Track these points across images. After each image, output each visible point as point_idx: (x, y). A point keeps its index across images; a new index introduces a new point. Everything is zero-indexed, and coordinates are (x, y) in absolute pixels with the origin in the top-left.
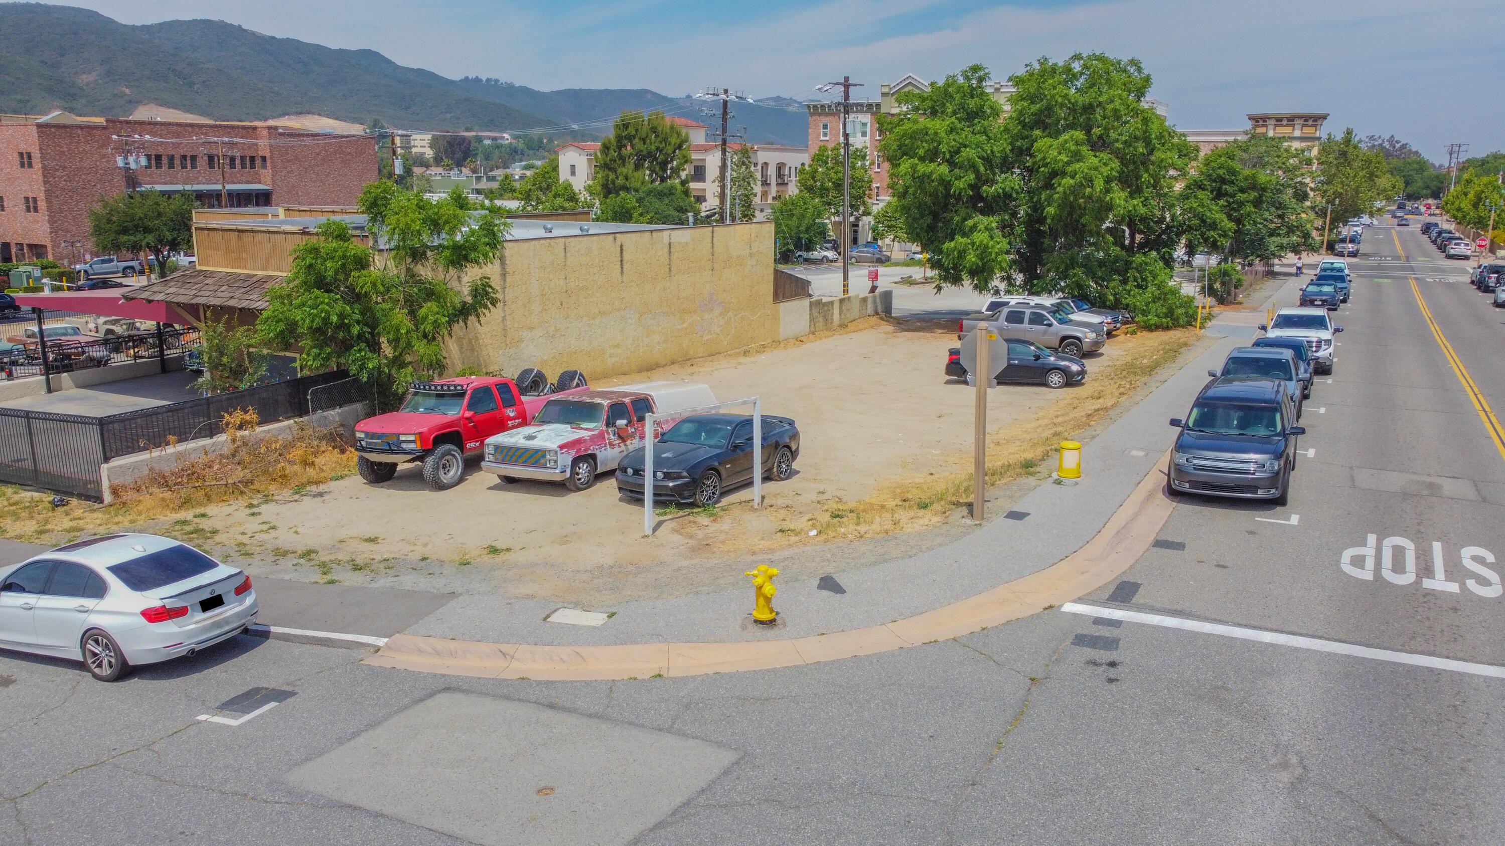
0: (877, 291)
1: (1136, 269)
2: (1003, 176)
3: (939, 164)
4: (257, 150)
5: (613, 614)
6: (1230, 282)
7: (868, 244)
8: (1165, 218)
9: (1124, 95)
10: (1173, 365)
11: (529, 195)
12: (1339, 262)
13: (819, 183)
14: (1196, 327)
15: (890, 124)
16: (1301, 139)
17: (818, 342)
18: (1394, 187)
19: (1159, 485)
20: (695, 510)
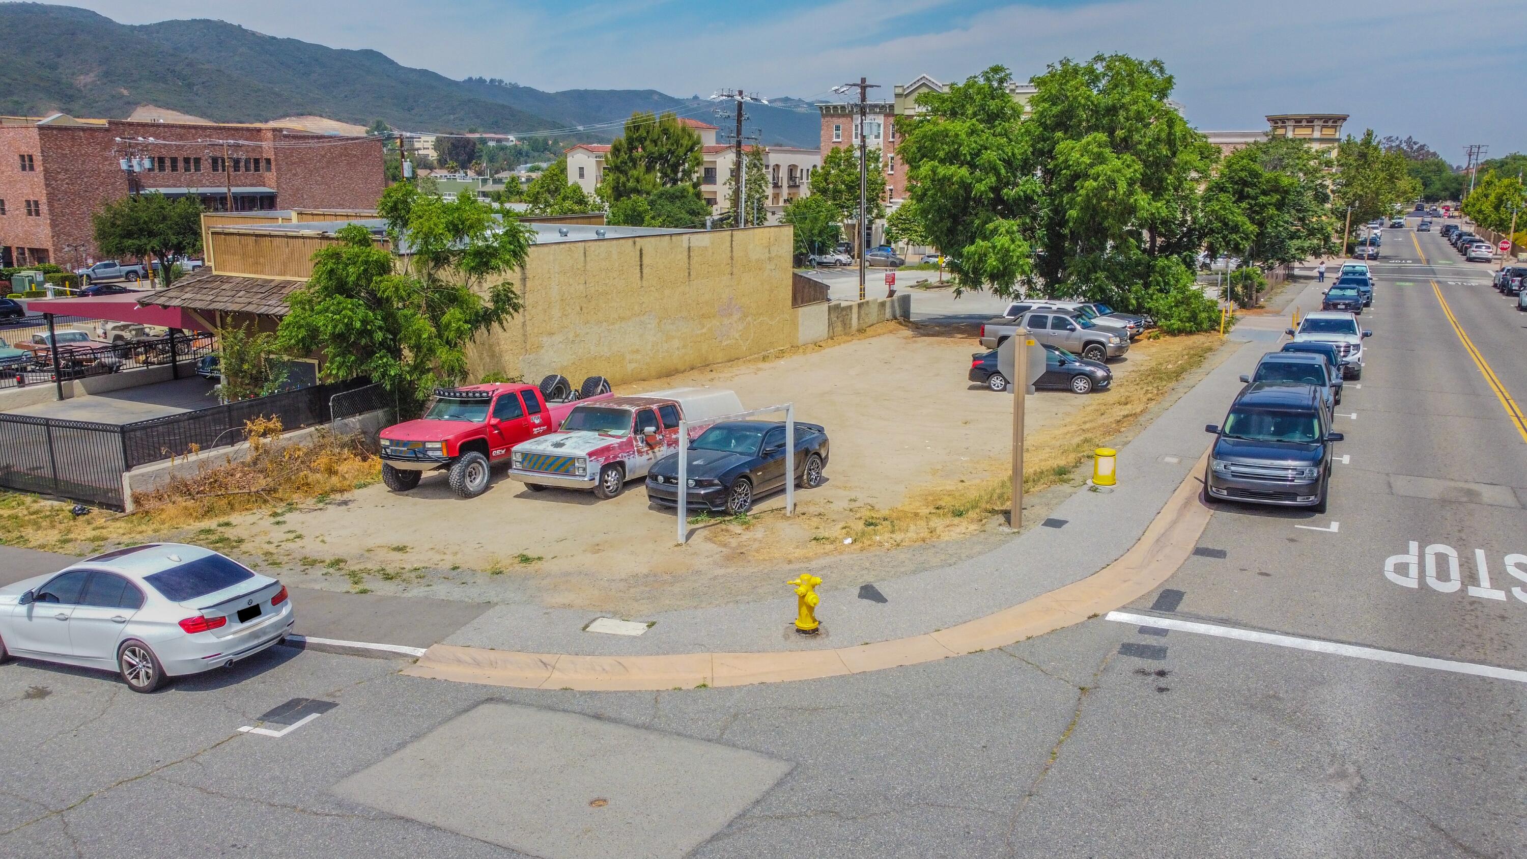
0: (895, 295)
1: (1159, 273)
2: (1024, 178)
3: (960, 167)
4: (261, 152)
5: (652, 624)
6: (1252, 285)
7: (881, 247)
8: (1186, 221)
9: (1148, 96)
10: (1200, 370)
11: (537, 198)
12: (1361, 265)
13: (831, 186)
14: (1219, 331)
15: (910, 125)
16: (1321, 140)
17: (837, 347)
18: (1414, 189)
19: (1194, 493)
20: (727, 518)
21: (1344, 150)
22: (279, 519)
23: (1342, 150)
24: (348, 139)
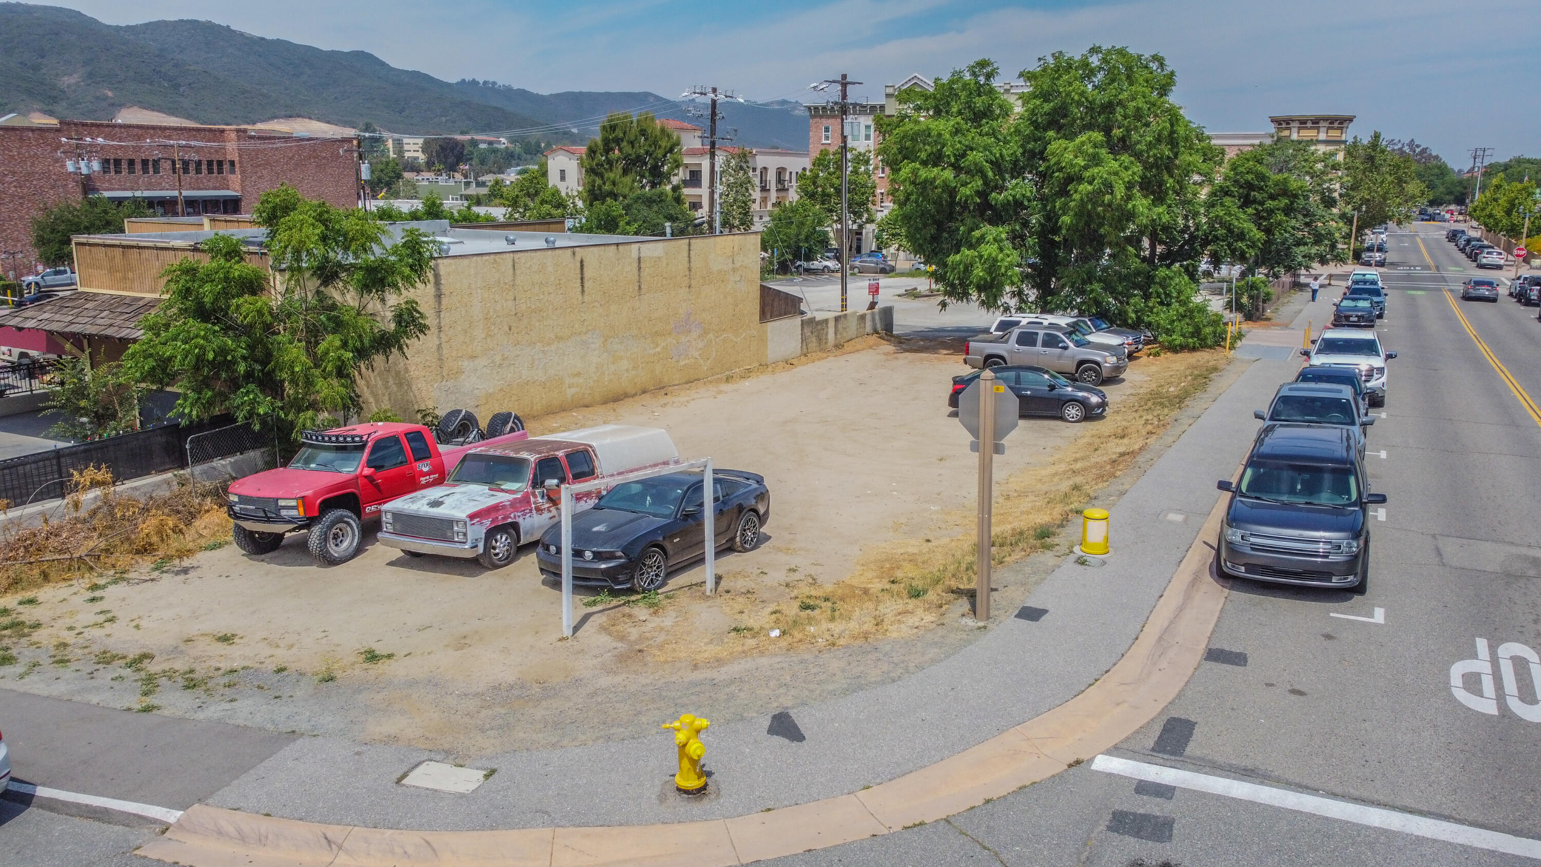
0: (877, 307)
1: (1160, 284)
2: (1014, 182)
3: (944, 169)
4: (225, 154)
5: (492, 772)
6: (1258, 297)
7: (872, 253)
8: (1189, 227)
9: (1147, 91)
10: (1204, 396)
11: (516, 202)
12: (1372, 273)
13: (820, 189)
14: (1225, 347)
15: (889, 125)
16: (1327, 142)
17: (810, 365)
18: (1423, 194)
19: (1205, 563)
20: (633, 598)
21: (1350, 152)
22: (98, 594)
23: (1349, 153)
24: (302, 140)
